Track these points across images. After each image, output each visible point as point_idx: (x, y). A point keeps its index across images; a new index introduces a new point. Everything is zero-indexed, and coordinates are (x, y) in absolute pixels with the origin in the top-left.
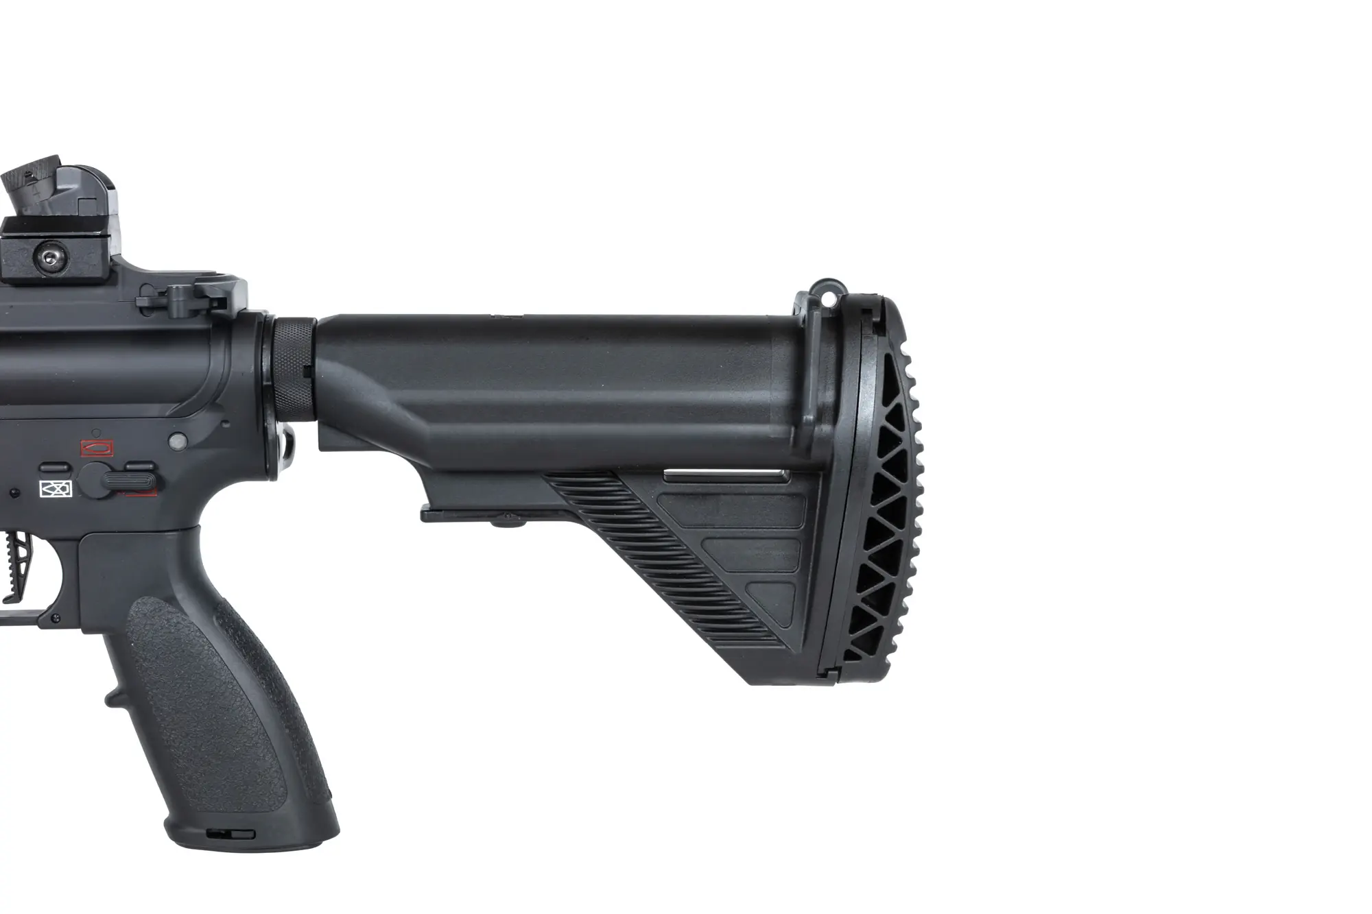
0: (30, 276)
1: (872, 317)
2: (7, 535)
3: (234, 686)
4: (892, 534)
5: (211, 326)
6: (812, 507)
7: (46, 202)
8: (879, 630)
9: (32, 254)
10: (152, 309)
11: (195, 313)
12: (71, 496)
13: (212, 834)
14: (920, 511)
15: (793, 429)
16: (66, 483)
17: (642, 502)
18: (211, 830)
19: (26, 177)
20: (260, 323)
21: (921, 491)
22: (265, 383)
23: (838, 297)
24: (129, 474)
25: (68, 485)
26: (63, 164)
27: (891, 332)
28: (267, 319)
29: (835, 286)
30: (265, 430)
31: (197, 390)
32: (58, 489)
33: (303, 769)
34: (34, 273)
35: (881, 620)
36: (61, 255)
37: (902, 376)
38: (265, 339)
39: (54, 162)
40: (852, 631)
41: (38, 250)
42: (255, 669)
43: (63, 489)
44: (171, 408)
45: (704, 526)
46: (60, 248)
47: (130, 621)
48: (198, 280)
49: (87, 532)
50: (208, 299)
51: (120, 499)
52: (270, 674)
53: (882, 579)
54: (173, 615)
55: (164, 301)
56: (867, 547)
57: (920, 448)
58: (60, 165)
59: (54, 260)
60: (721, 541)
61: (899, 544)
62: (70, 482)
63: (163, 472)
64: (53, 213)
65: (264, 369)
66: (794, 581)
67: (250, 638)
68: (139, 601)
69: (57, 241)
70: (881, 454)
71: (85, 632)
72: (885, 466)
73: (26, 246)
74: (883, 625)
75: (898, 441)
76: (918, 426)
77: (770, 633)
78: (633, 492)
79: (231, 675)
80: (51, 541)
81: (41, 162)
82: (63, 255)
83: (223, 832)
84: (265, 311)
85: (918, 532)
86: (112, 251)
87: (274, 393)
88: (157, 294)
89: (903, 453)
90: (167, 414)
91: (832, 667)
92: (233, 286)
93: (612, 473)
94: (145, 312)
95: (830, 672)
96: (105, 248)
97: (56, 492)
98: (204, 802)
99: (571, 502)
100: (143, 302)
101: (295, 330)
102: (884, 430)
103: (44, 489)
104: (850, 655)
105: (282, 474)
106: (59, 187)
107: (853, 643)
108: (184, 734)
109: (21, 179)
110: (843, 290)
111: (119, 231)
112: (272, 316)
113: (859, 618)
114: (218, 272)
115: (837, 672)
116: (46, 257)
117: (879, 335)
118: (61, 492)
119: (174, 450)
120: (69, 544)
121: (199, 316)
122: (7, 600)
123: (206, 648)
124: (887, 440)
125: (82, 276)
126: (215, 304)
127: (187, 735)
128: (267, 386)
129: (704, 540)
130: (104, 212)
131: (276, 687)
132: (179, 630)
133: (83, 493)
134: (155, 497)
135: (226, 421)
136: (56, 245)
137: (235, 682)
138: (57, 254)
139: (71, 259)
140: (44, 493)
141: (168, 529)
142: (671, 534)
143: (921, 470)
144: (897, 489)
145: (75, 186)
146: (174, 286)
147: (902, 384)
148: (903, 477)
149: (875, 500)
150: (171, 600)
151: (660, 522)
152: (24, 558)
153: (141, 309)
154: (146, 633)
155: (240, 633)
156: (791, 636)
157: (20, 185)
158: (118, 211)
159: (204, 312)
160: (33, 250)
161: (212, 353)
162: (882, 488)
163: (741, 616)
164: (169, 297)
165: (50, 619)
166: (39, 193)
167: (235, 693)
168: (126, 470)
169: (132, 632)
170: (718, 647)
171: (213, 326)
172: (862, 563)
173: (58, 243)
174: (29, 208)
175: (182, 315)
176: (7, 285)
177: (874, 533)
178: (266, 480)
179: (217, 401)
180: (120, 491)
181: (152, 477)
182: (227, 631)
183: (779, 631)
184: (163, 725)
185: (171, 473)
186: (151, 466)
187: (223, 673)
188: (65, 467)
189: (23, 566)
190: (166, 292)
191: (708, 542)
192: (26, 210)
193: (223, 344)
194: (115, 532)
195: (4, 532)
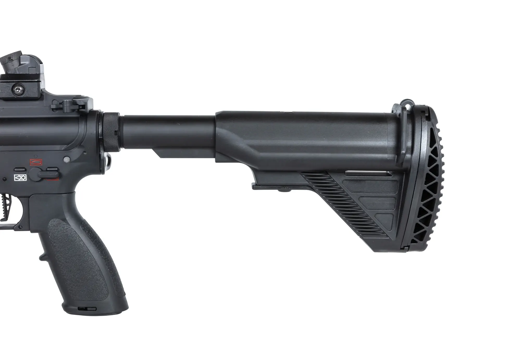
0: (10, 97)
1: (425, 114)
2: (2, 195)
3: (88, 253)
4: (432, 196)
5: (79, 116)
6: (401, 185)
7: (16, 69)
8: (425, 232)
9: (11, 89)
10: (57, 109)
11: (73, 111)
12: (26, 180)
13: (80, 309)
14: (442, 188)
15: (396, 156)
16: (24, 176)
17: (337, 183)
18: (80, 307)
19: (9, 59)
20: (98, 115)
21: (443, 180)
22: (100, 137)
23: (411, 106)
24: (48, 172)
25: (25, 176)
26: (23, 54)
27: (432, 120)
28: (101, 113)
29: (411, 102)
30: (100, 155)
31: (73, 140)
32: (21, 178)
33: (115, 284)
34: (12, 96)
35: (426, 228)
36: (22, 89)
37: (437, 136)
38: (100, 121)
39: (19, 53)
40: (415, 232)
41: (14, 87)
42: (96, 246)
43: (23, 178)
44: (64, 147)
45: (360, 192)
46: (22, 86)
47: (49, 228)
48: (74, 98)
49: (33, 194)
50: (78, 105)
51: (45, 181)
52: (102, 248)
53: (427, 213)
54: (65, 226)
55: (61, 106)
56: (422, 201)
57: (443, 164)
58: (21, 54)
59: (19, 91)
60: (365, 198)
61: (434, 200)
62: (26, 175)
63: (61, 171)
64: (19, 73)
65: (100, 132)
66: (394, 214)
67: (94, 234)
68: (52, 220)
69: (21, 83)
70: (429, 166)
71: (32, 232)
72: (430, 170)
73: (9, 86)
74: (427, 230)
75: (435, 161)
76: (443, 155)
77: (384, 233)
78: (333, 179)
79: (87, 249)
80: (19, 197)
81: (15, 53)
82: (23, 89)
83: (84, 308)
84: (100, 110)
85: (441, 195)
86: (42, 87)
87: (103, 141)
88: (59, 104)
89: (437, 166)
90: (63, 149)
91: (406, 245)
92: (88, 100)
93: (326, 172)
94: (54, 110)
95: (405, 248)
96: (39, 86)
97: (20, 179)
98: (77, 297)
99: (310, 183)
100: (53, 107)
101: (111, 117)
102: (430, 157)
103: (16, 178)
104: (413, 241)
105: (106, 172)
106: (21, 63)
107: (415, 237)
108: (69, 271)
109: (7, 60)
110: (413, 103)
111: (44, 80)
112: (103, 112)
113: (418, 227)
114: (82, 95)
115: (408, 248)
116: (16, 89)
117: (428, 121)
118: (22, 179)
119: (65, 163)
120: (25, 198)
121: (75, 112)
122: (2, 220)
123: (78, 238)
124: (431, 160)
125: (30, 97)
126: (81, 107)
127: (70, 271)
128: (101, 138)
129: (360, 197)
130: (39, 73)
131: (104, 253)
132: (67, 231)
133: (30, 179)
134: (58, 181)
135: (85, 152)
136: (20, 85)
137: (89, 251)
138: (21, 88)
139: (26, 90)
140: (16, 179)
141: (64, 193)
142: (347, 195)
143: (443, 172)
144: (435, 179)
145: (27, 63)
146: (65, 100)
147: (437, 139)
148: (437, 175)
149: (426, 183)
150: (64, 220)
151: (344, 190)
152: (8, 204)
153: (53, 109)
154: (55, 232)
155: (90, 232)
156: (392, 234)
157: (6, 61)
158: (44, 72)
159: (77, 110)
160: (11, 87)
161: (80, 126)
162: (429, 178)
163: (373, 226)
164: (63, 105)
165: (18, 227)
166: (14, 65)
167: (89, 255)
168: (47, 171)
169: (50, 232)
170: (364, 238)
171: (80, 115)
172: (420, 207)
173: (21, 84)
174: (10, 71)
175: (68, 111)
176: (2, 100)
177: (425, 195)
178: (100, 174)
179: (82, 144)
180: (45, 178)
181: (57, 173)
182: (85, 231)
183: (388, 232)
184: (61, 268)
185: (64, 171)
186: (56, 169)
187: (84, 248)
188: (24, 169)
189: (8, 207)
190: (62, 103)
191: (361, 198)
192: (9, 72)
193: (84, 123)
194: (43, 194)
195: (1, 194)
